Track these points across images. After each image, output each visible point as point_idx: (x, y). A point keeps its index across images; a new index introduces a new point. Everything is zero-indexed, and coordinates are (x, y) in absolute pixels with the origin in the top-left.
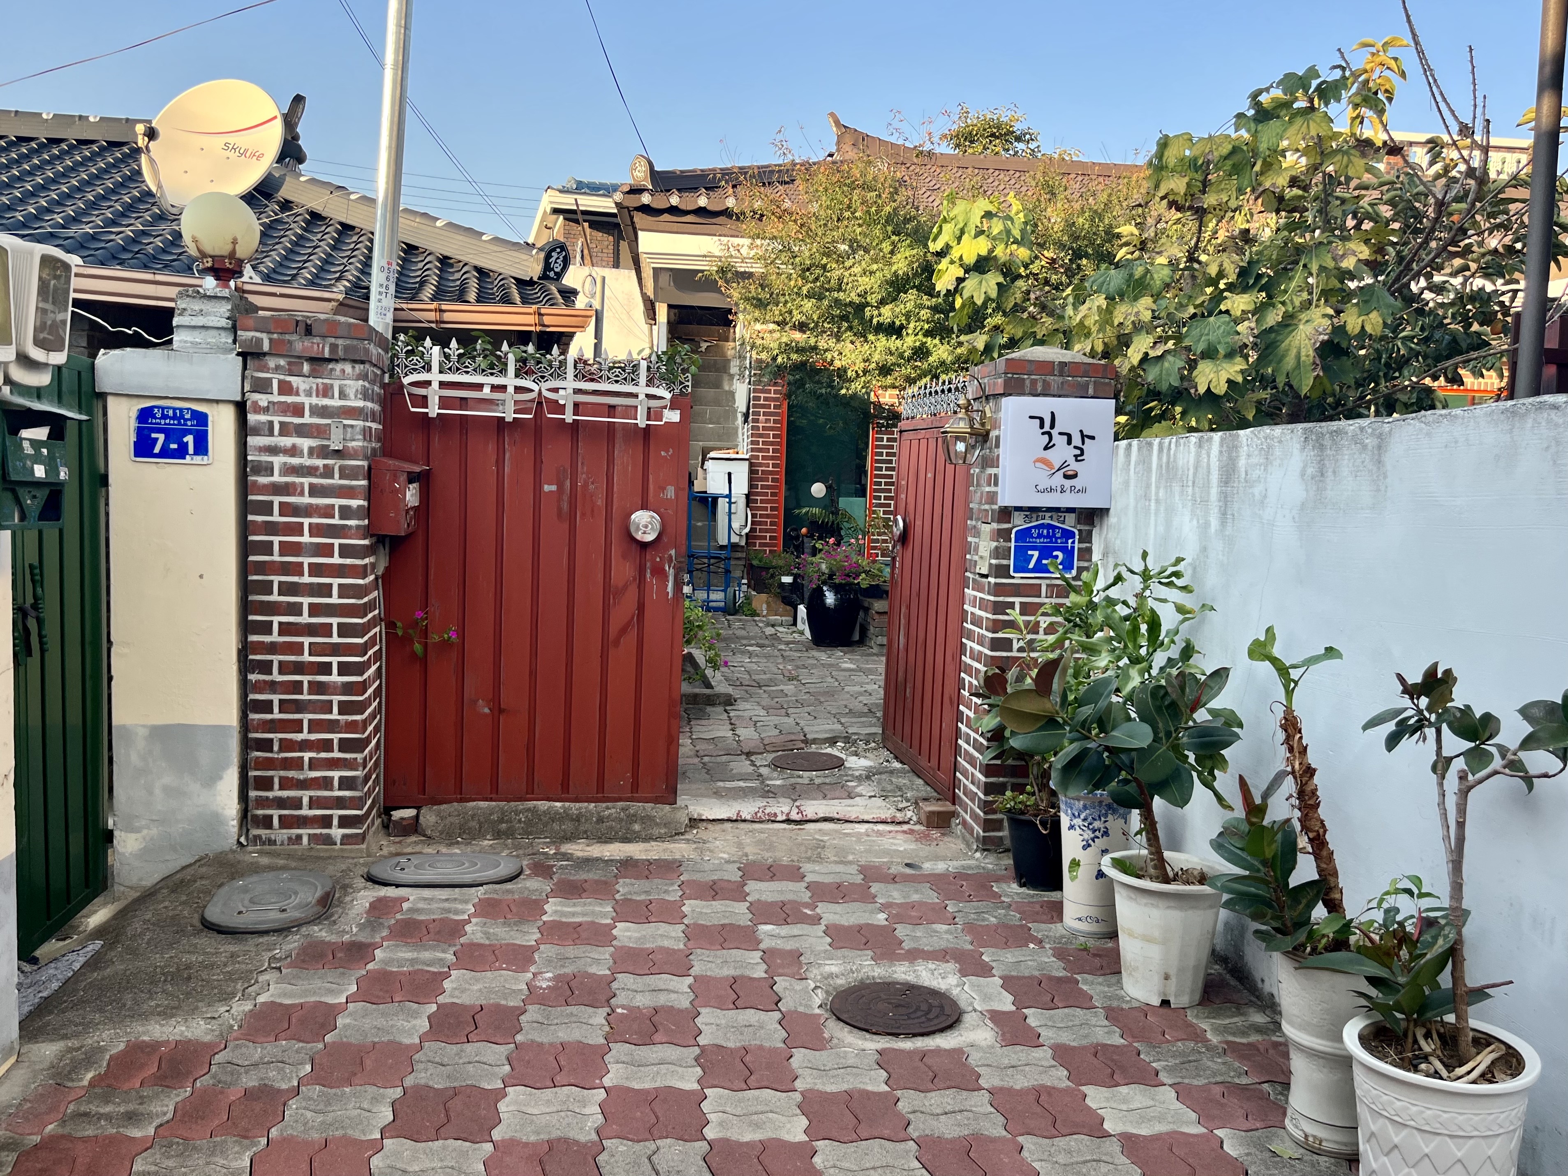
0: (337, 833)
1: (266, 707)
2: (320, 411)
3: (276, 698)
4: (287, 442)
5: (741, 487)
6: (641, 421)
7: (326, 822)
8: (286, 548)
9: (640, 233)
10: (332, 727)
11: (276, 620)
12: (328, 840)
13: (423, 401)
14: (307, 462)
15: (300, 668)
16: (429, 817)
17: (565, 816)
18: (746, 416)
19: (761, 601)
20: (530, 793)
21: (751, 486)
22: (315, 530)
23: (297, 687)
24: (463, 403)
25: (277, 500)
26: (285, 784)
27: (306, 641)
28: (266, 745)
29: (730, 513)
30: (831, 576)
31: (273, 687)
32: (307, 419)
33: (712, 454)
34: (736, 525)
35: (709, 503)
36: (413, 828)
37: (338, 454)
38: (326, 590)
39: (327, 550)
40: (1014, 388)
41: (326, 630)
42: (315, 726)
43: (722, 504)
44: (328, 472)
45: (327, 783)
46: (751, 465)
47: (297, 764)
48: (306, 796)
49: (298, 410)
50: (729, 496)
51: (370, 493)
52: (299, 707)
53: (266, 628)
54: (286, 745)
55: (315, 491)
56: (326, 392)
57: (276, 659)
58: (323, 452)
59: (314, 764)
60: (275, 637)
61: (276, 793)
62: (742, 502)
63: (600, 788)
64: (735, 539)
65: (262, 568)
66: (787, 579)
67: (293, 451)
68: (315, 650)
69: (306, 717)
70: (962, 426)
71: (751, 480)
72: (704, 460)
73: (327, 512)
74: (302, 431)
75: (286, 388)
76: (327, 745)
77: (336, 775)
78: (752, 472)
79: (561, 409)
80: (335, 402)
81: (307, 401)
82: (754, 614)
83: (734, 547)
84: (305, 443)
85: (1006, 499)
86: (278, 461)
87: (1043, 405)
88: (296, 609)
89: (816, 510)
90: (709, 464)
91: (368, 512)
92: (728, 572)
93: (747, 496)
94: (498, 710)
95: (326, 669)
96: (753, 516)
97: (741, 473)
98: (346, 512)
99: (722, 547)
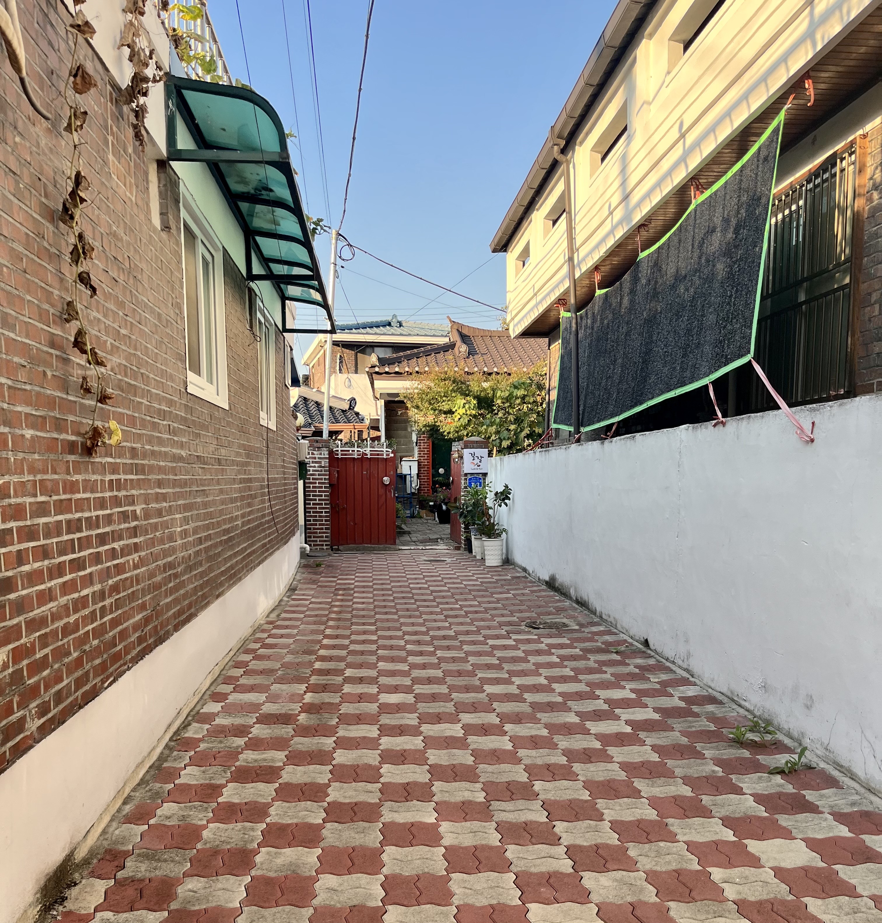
0: (325, 547)
1: (310, 521)
2: (319, 458)
3: (312, 519)
4: (313, 465)
5: (415, 471)
6: (385, 457)
7: (322, 545)
8: (313, 487)
9: (375, 381)
10: (323, 525)
11: (312, 502)
12: (323, 549)
13: (338, 455)
14: (317, 469)
15: (317, 512)
16: (341, 548)
17: (371, 547)
18: (417, 443)
19: (423, 513)
20: (363, 543)
21: (419, 470)
22: (319, 483)
23: (316, 516)
24: (346, 455)
25: (311, 477)
26: (314, 537)
27: (318, 506)
28: (310, 529)
29: (411, 481)
30: (444, 499)
31: (311, 516)
32: (317, 460)
33: (404, 459)
34: (413, 485)
35: (403, 478)
36: (338, 550)
37: (323, 467)
38: (321, 496)
39: (321, 487)
40: (466, 447)
41: (322, 504)
42: (320, 525)
43: (408, 477)
44: (321, 471)
45: (322, 537)
46: (419, 462)
47: (316, 533)
48: (318, 539)
49: (315, 458)
50: (410, 474)
51: (329, 475)
52: (316, 520)
53: (310, 504)
54: (314, 529)
55: (319, 475)
56: (321, 454)
57: (312, 510)
58: (321, 467)
59: (320, 533)
60: (312, 506)
61: (312, 539)
62: (415, 477)
63: (378, 541)
64: (413, 491)
65: (309, 491)
66: (431, 503)
67: (314, 467)
68: (320, 508)
69: (318, 523)
70: (457, 455)
71: (419, 468)
72: (401, 461)
73: (321, 479)
74: (316, 462)
75: (313, 454)
76: (322, 529)
77: (324, 535)
78: (419, 465)
79: (367, 455)
80: (323, 456)
81: (317, 456)
82: (421, 517)
83: (413, 494)
84: (317, 465)
85: (465, 472)
86: (311, 469)
87: (472, 451)
88: (315, 500)
89: (441, 478)
90: (403, 463)
91: (329, 479)
92: (411, 503)
93: (418, 474)
94: (355, 524)
95: (322, 512)
96: (420, 482)
97: (415, 467)
98: (325, 479)
99: (409, 494)
